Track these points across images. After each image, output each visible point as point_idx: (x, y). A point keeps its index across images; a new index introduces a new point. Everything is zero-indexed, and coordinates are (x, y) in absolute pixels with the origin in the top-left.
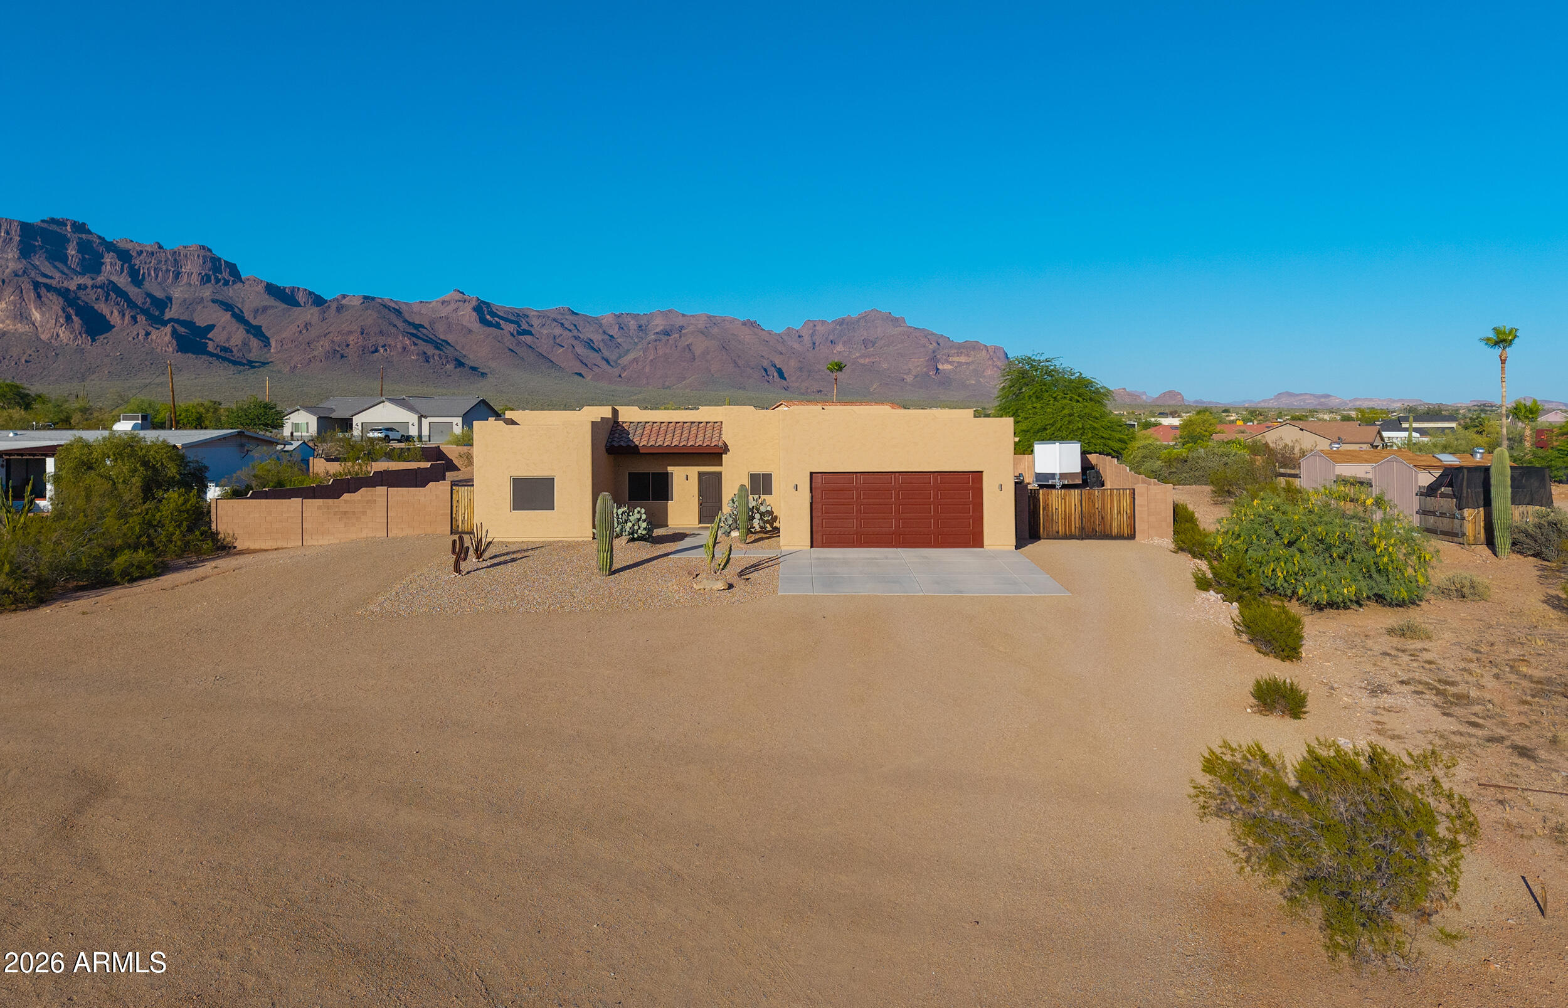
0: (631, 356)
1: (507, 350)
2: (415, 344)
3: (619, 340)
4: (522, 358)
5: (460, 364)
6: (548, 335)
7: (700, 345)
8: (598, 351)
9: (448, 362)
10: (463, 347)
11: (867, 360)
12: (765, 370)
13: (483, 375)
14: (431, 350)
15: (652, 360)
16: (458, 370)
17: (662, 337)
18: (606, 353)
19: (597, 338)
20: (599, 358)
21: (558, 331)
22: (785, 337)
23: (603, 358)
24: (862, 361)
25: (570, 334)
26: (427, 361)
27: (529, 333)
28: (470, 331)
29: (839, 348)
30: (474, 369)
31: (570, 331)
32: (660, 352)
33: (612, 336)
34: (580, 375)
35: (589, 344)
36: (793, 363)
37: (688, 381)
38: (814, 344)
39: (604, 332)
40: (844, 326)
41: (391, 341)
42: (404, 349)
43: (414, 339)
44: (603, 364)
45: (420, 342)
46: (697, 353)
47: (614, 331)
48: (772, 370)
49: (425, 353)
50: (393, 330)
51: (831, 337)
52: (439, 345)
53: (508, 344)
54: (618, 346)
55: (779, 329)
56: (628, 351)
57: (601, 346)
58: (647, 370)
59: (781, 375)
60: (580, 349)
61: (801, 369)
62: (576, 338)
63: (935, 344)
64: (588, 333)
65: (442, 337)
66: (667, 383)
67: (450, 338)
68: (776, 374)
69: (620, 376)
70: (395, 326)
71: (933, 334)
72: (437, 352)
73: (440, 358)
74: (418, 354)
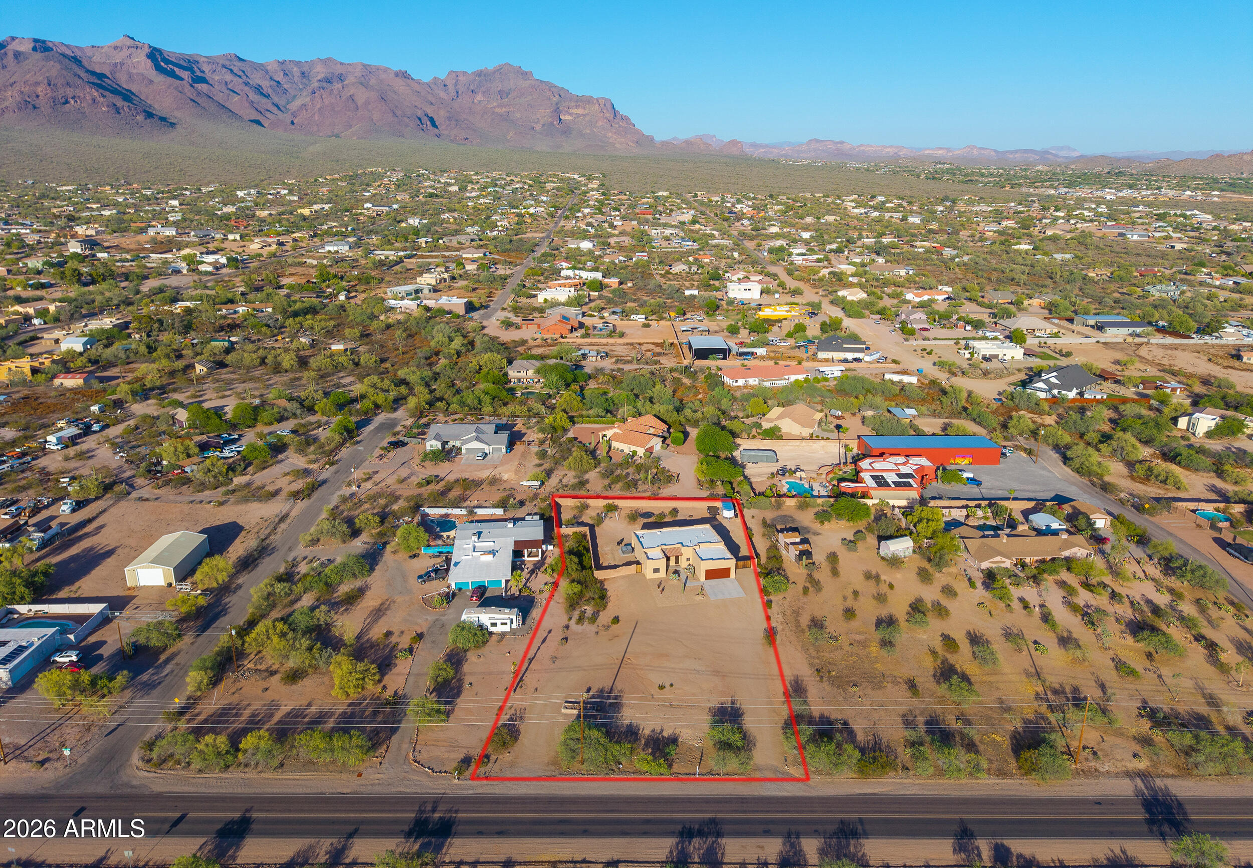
0: (298, 102)
1: (189, 101)
2: (104, 96)
3: (286, 86)
4: (204, 108)
5: (149, 115)
6: (219, 82)
7: (362, 96)
8: (267, 96)
9: (137, 113)
10: (147, 98)
11: (503, 109)
12: (420, 119)
13: (172, 125)
14: (120, 103)
15: (320, 109)
16: (148, 121)
17: (324, 84)
18: (276, 99)
19: (265, 84)
20: (270, 104)
21: (228, 77)
22: (432, 86)
23: (273, 104)
24: (497, 110)
25: (240, 81)
26: (119, 113)
27: (203, 80)
28: (151, 81)
29: (479, 97)
30: (163, 119)
31: (240, 77)
32: (327, 102)
33: (278, 82)
34: (258, 122)
35: (259, 90)
36: (442, 113)
37: (353, 129)
38: (458, 92)
39: (271, 78)
40: (482, 78)
41: (78, 93)
42: (94, 100)
43: (101, 91)
44: (274, 110)
45: (107, 93)
46: (359, 105)
47: (280, 77)
48: (425, 120)
49: (115, 105)
50: (79, 82)
51: (472, 87)
52: (128, 96)
53: (189, 94)
54: (285, 91)
55: (426, 78)
56: (295, 96)
57: (270, 91)
58: (316, 117)
59: (434, 125)
60: (253, 96)
61: (449, 119)
62: (247, 84)
63: (557, 96)
64: (257, 79)
65: (125, 86)
66: (336, 131)
67: (134, 88)
68: (428, 123)
69: (293, 123)
70: (79, 77)
71: (555, 86)
72: (126, 104)
73: (130, 110)
74: (108, 106)
